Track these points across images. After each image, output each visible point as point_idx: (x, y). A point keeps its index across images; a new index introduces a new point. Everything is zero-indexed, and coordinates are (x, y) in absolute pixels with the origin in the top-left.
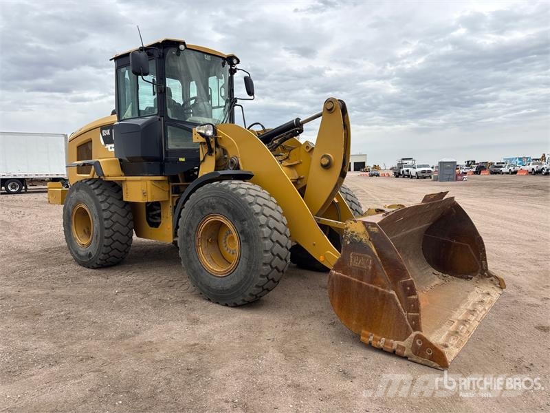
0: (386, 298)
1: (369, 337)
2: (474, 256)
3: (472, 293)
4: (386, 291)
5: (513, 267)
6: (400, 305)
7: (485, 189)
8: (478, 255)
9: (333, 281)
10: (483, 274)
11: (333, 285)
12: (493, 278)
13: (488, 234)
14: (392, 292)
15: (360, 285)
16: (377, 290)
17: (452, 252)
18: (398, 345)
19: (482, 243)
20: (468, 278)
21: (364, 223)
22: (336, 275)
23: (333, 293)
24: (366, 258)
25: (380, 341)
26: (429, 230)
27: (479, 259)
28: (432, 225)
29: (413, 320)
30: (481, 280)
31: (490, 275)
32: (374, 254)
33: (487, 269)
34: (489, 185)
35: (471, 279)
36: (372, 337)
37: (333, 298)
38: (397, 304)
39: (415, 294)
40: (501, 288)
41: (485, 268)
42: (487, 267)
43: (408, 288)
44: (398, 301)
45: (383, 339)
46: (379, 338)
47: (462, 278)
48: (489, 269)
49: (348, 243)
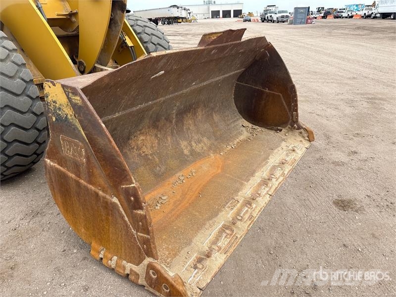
0: (110, 208)
1: (99, 253)
2: (286, 107)
3: (276, 151)
4: (108, 197)
5: (329, 110)
6: (126, 219)
7: (326, 30)
8: (289, 105)
9: (50, 173)
10: (292, 126)
11: (51, 179)
12: (302, 130)
13: (316, 72)
14: (115, 200)
15: (78, 184)
16: (97, 195)
17: (263, 102)
18: (131, 270)
19: (295, 92)
20: (278, 130)
21: (63, 86)
22: (51, 167)
23: (54, 189)
24: (76, 145)
25: (111, 260)
26: (241, 77)
27: (290, 110)
28: (245, 71)
29: (144, 243)
30: (290, 133)
31: (299, 128)
32: (84, 139)
33: (297, 121)
34: (330, 27)
35: (281, 130)
36: (102, 252)
37: (55, 196)
38: (123, 217)
39: (141, 208)
40: (310, 141)
41: (295, 120)
42: (297, 119)
43: (132, 198)
44: (123, 213)
45: (115, 258)
46: (110, 256)
47: (271, 129)
48: (299, 120)
49: (54, 119)
